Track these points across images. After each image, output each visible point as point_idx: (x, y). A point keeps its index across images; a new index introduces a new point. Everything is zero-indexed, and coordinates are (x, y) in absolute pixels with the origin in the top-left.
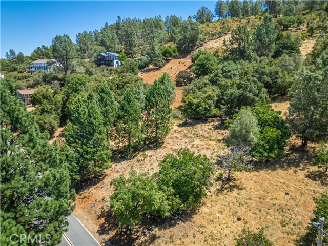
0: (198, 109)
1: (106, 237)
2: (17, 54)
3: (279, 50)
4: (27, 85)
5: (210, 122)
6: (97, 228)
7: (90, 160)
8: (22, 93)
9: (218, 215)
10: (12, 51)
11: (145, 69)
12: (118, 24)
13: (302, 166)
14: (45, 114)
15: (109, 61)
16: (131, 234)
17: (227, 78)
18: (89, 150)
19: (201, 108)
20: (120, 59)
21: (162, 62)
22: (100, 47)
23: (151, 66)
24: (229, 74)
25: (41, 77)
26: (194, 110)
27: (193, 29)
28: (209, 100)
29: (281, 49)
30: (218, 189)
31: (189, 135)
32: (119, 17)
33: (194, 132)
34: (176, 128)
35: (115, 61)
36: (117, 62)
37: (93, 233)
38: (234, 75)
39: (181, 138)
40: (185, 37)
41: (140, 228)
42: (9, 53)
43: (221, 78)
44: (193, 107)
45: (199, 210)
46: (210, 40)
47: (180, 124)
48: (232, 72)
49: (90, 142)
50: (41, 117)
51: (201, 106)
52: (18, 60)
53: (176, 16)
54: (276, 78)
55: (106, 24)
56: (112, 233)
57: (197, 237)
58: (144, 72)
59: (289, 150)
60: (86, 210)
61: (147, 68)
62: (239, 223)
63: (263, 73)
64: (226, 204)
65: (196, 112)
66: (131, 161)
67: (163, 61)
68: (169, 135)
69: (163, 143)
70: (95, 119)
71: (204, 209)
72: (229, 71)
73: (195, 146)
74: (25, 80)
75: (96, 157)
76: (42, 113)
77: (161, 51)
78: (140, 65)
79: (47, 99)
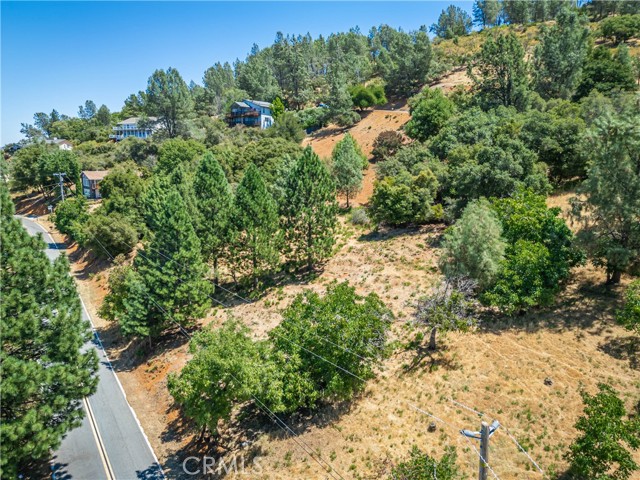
0: (398, 206)
1: (174, 446)
2: (98, 107)
3: (587, 83)
4: (105, 163)
5: (423, 233)
6: (162, 428)
7: (167, 298)
8: (90, 178)
9: (391, 417)
10: (89, 104)
11: (319, 131)
12: (277, 47)
13: (598, 326)
14: (114, 213)
15: (251, 116)
16: (215, 443)
17: (466, 143)
18: (165, 278)
19: (404, 203)
20: (274, 113)
21: (351, 115)
22: (239, 91)
23: (331, 126)
24: (470, 134)
25: (128, 148)
26: (389, 208)
27: (419, 49)
28: (421, 187)
29: (591, 81)
30: (405, 367)
31: (377, 257)
32: (279, 34)
33: (385, 252)
34: (352, 243)
35: (263, 117)
36: (267, 120)
37: (152, 437)
38: (481, 136)
39: (359, 263)
40: (403, 67)
41: (235, 433)
42: (84, 107)
43: (454, 143)
44: (388, 202)
45: (356, 405)
46: (456, 70)
47: (363, 236)
48: (477, 130)
49: (169, 264)
50: (108, 219)
51: (404, 198)
52: (98, 119)
53: (390, 26)
54: (572, 142)
55: (255, 47)
56: (187, 440)
57: (337, 460)
58: (317, 136)
59: (576, 292)
60: (152, 393)
61: (324, 129)
62: (431, 436)
63: (544, 132)
64: (414, 396)
65: (394, 211)
66: (253, 304)
67: (355, 114)
68: (338, 258)
69: (322, 271)
70: (177, 220)
71: (367, 405)
72: (471, 129)
73: (382, 278)
74: (103, 155)
75: (178, 294)
76: (109, 212)
77: (352, 94)
78: (309, 123)
79: (121, 186)
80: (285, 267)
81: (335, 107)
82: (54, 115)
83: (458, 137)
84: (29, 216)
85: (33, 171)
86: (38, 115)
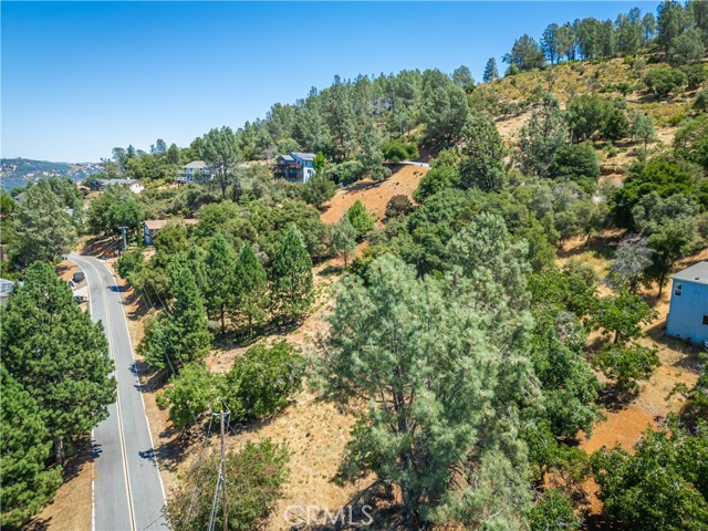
1: (166, 440)
2: (168, 146)
4: (166, 209)
6: (163, 429)
7: (175, 343)
8: (150, 227)
9: (291, 428)
10: (160, 142)
11: (354, 184)
12: (334, 89)
14: (158, 268)
15: (295, 169)
16: (188, 439)
17: (433, 221)
18: (177, 329)
20: (317, 165)
21: (383, 171)
22: (291, 140)
23: (367, 180)
24: (436, 214)
25: (185, 197)
27: (454, 105)
29: (556, 164)
30: (317, 398)
32: (337, 77)
35: (306, 169)
36: (309, 172)
37: (154, 434)
38: (444, 216)
40: (439, 121)
42: (155, 146)
43: (424, 221)
45: (275, 420)
46: (499, 120)
48: (442, 211)
49: (180, 319)
50: (153, 273)
52: (169, 157)
55: (313, 90)
56: (174, 437)
58: (350, 190)
61: (359, 181)
64: (311, 417)
67: (387, 170)
69: (300, 326)
71: (282, 421)
72: (438, 210)
74: (165, 200)
75: (184, 340)
76: (155, 267)
77: (384, 151)
78: (345, 177)
79: (166, 244)
80: (275, 321)
81: (369, 164)
82: (130, 149)
83: (429, 217)
84: (100, 258)
85: (104, 219)
86: (117, 149)
